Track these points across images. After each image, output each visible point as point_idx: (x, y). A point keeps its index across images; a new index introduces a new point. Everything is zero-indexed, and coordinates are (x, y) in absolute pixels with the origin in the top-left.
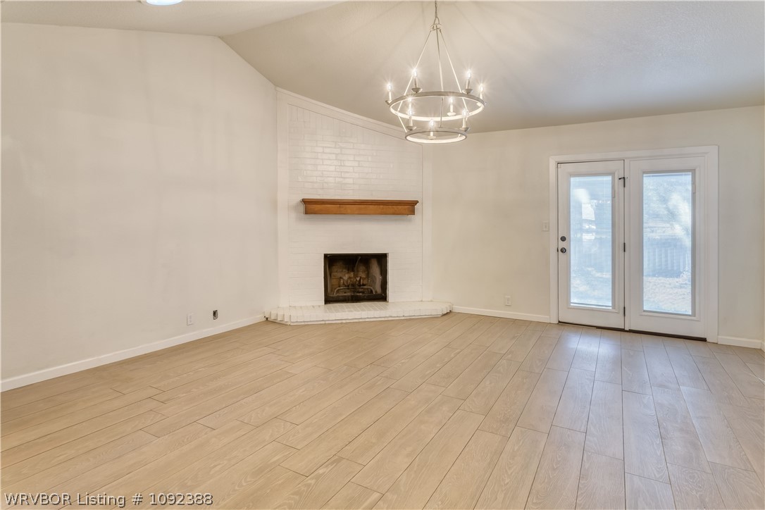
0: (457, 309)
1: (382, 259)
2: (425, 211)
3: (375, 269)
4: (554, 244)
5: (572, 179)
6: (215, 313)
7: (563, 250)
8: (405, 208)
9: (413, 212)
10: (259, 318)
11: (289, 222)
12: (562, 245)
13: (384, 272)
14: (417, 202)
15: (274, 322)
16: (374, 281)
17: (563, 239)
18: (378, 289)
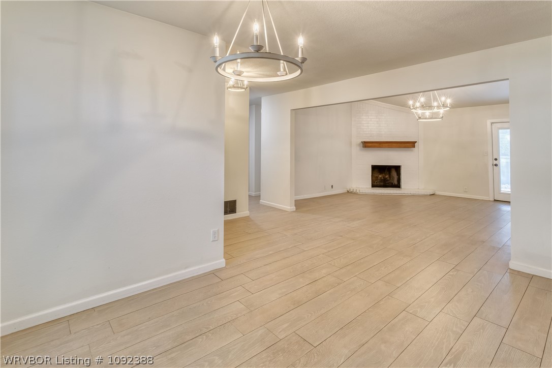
0: (438, 193)
1: (397, 168)
2: (420, 146)
3: (394, 173)
4: (491, 162)
5: (500, 131)
6: (332, 186)
7: (496, 165)
8: (411, 145)
9: (414, 147)
10: (345, 191)
11: (356, 151)
12: (495, 162)
13: (399, 174)
14: (416, 142)
15: (351, 193)
16: (393, 179)
17: (496, 159)
18: (396, 182)
